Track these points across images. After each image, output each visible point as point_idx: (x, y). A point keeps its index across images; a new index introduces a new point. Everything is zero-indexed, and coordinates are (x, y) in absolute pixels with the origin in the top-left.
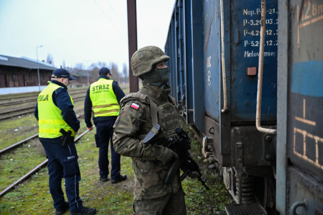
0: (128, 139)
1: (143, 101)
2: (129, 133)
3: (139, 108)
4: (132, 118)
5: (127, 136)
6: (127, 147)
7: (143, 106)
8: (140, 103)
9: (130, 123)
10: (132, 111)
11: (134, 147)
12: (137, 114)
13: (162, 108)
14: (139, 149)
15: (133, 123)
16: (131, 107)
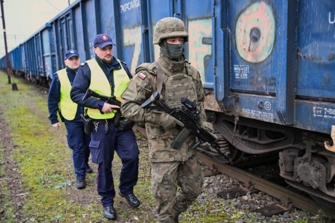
0: (132, 104)
1: (150, 72)
2: (133, 99)
3: (146, 77)
4: (137, 87)
5: (131, 102)
6: (131, 111)
7: (150, 76)
8: (147, 73)
9: (135, 91)
10: (139, 80)
11: (136, 112)
12: (142, 83)
13: (172, 79)
14: (141, 115)
15: (138, 92)
16: (138, 76)
